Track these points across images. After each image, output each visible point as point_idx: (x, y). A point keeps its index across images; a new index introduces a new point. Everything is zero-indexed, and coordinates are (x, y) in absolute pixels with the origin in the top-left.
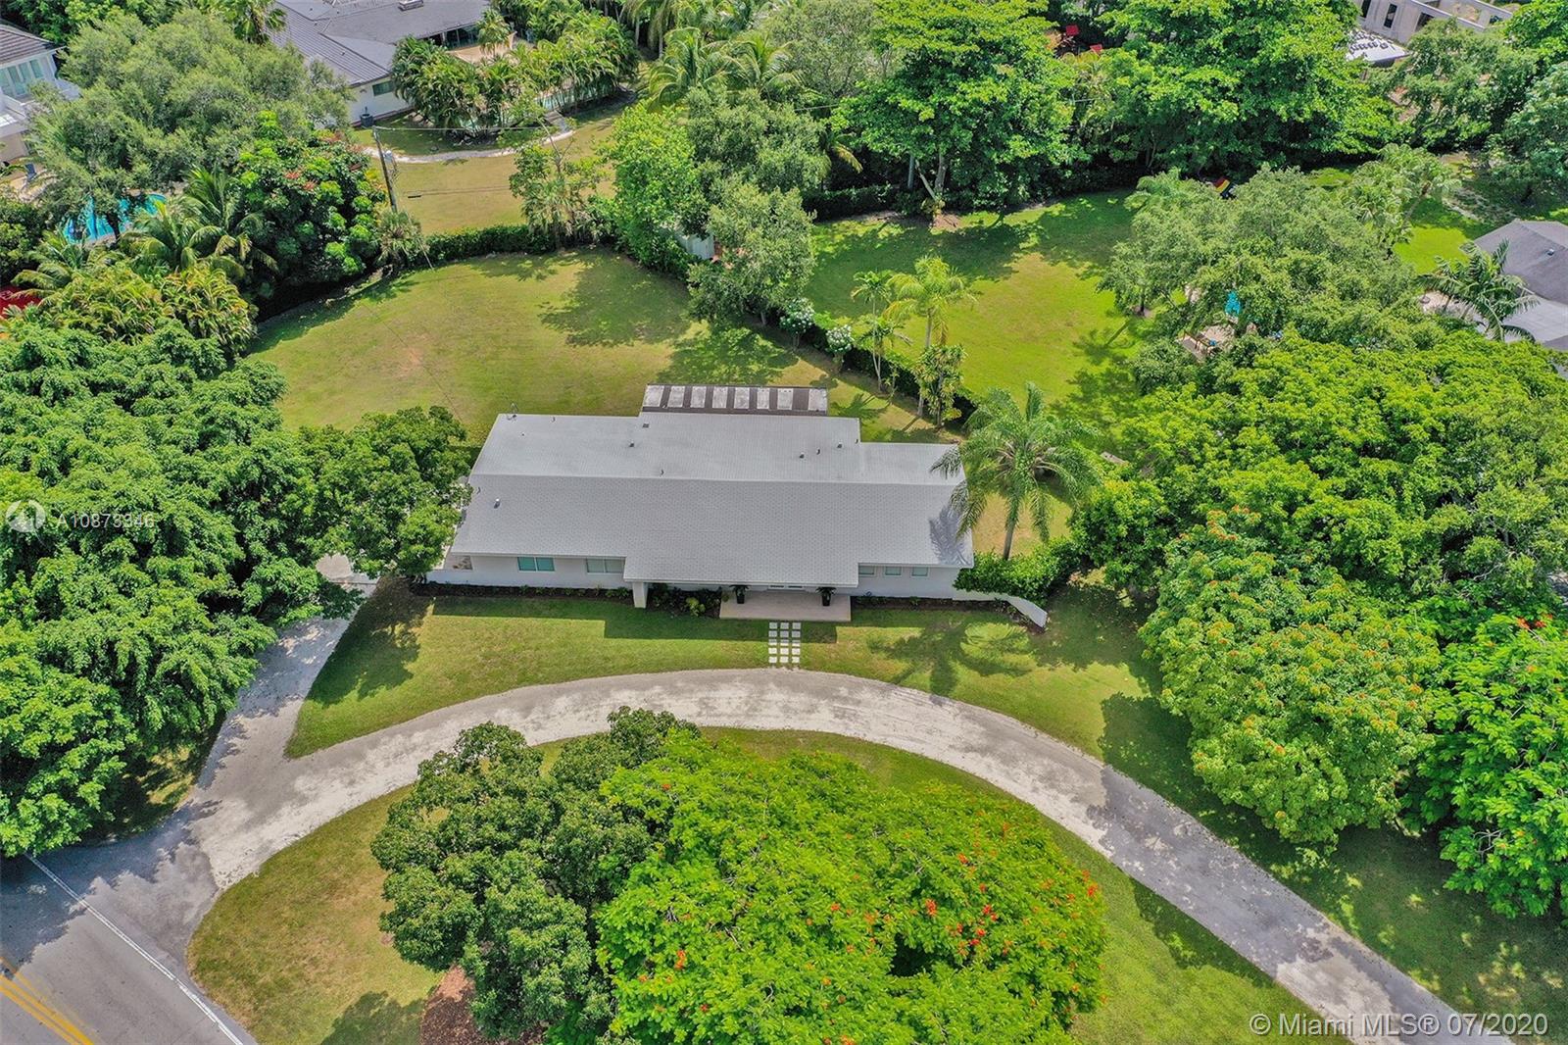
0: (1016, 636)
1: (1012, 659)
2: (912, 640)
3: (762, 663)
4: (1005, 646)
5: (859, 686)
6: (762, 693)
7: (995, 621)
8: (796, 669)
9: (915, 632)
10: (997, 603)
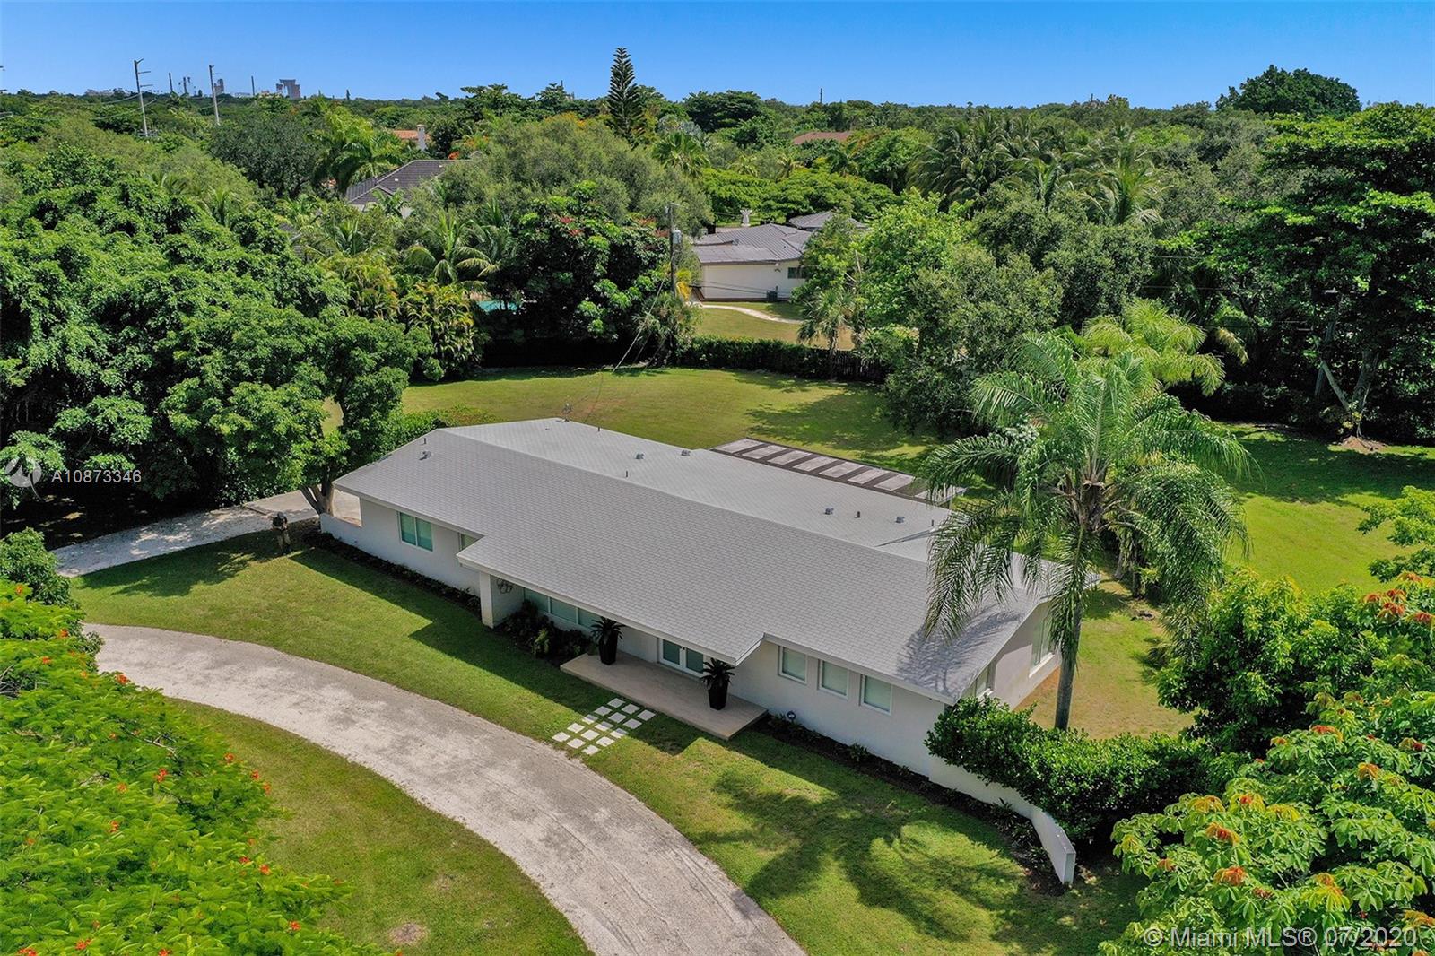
0: (993, 874)
1: (950, 904)
2: (799, 803)
3: (541, 733)
4: (957, 880)
5: (635, 819)
6: (491, 764)
7: (974, 836)
8: (577, 761)
9: (814, 793)
10: (1004, 815)
